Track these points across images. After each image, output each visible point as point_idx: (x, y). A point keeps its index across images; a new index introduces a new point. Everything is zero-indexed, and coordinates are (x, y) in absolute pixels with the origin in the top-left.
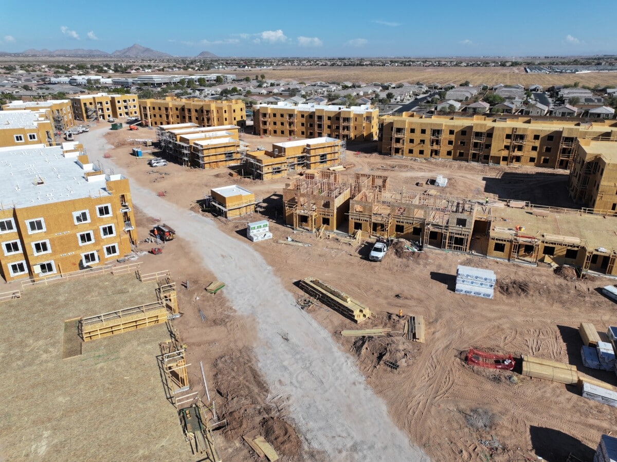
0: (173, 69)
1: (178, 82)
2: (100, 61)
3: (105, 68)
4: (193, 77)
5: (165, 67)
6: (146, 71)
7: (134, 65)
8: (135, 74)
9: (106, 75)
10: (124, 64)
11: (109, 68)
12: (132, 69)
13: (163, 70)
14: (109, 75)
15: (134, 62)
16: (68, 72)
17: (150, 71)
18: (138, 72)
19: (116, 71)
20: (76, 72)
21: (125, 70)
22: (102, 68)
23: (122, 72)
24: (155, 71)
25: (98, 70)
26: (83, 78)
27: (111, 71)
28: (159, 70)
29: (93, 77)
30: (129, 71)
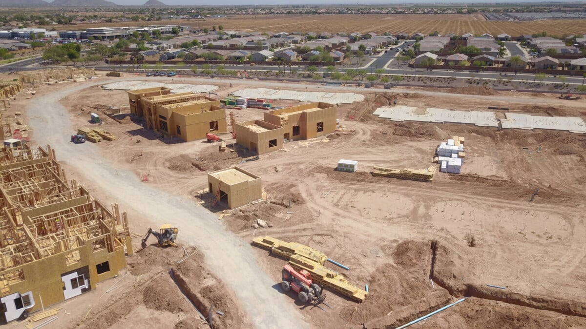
2: (39, 11)
3: (47, 20)
5: (112, 18)
6: (93, 22)
7: (78, 15)
8: (81, 25)
9: (50, 27)
10: (67, 15)
11: (51, 20)
12: (77, 20)
13: (111, 21)
14: (53, 27)
15: (78, 12)
16: (7, 24)
17: (96, 21)
18: (83, 23)
19: (60, 22)
20: (15, 25)
21: (69, 21)
22: (43, 19)
23: (66, 23)
24: (102, 22)
25: (39, 22)
26: (25, 32)
27: (54, 23)
28: (107, 21)
29: (36, 30)
30: (73, 22)
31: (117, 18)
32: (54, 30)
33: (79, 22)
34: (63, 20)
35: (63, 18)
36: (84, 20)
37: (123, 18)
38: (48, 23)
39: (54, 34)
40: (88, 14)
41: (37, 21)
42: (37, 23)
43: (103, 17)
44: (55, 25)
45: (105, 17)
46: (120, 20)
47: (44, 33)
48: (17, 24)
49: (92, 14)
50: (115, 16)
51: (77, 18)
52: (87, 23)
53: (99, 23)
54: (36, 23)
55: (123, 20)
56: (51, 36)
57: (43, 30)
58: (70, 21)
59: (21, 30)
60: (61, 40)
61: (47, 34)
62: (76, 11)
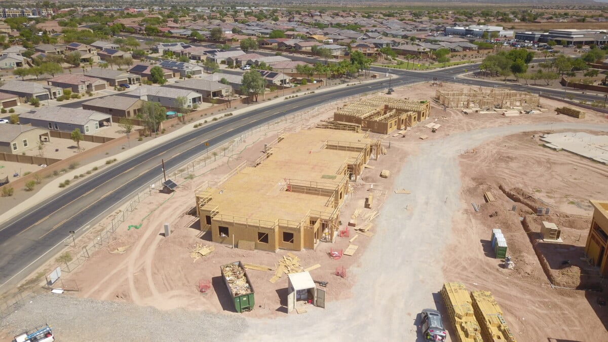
2: (508, 8)
3: (511, 16)
5: (586, 16)
6: (561, 21)
7: (546, 13)
8: (546, 24)
9: (509, 25)
10: (534, 12)
11: (515, 17)
12: (543, 18)
13: (583, 20)
14: (513, 24)
15: (548, 9)
16: (469, 20)
17: (565, 21)
18: (549, 22)
19: (523, 20)
20: (477, 20)
21: (534, 19)
22: (508, 15)
23: (529, 21)
24: (572, 22)
25: (502, 19)
26: (480, 30)
27: (517, 20)
28: (579, 21)
29: (492, 28)
30: (539, 20)
31: (592, 17)
32: (512, 28)
33: (545, 21)
34: (527, 18)
35: (529, 15)
36: (551, 18)
37: (600, 18)
38: (510, 21)
39: (510, 33)
40: (558, 11)
41: (500, 18)
42: (500, 19)
43: (575, 15)
44: (517, 22)
45: (577, 16)
46: (596, 19)
47: (499, 32)
48: (479, 20)
49: (562, 11)
50: (590, 15)
51: (544, 15)
52: (553, 22)
53: (568, 22)
54: (498, 20)
55: (600, 20)
56: (505, 36)
57: (500, 29)
59: (478, 27)
60: (514, 42)
61: (503, 33)
62: (545, 8)
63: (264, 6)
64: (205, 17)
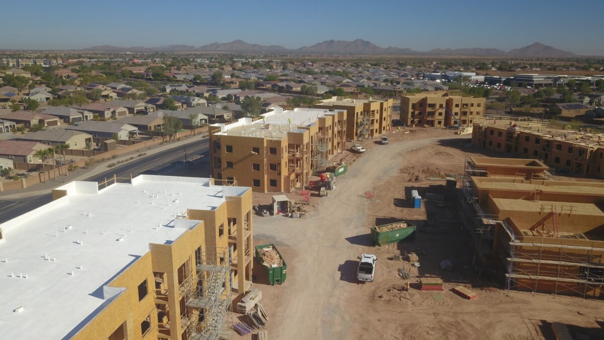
0: (568, 68)
1: (565, 84)
3: (490, 66)
4: (590, 78)
11: (493, 66)
31: (564, 66)
35: (507, 65)
37: (570, 67)
52: (527, 71)
58: (510, 68)
63: (260, 58)
64: (205, 66)
